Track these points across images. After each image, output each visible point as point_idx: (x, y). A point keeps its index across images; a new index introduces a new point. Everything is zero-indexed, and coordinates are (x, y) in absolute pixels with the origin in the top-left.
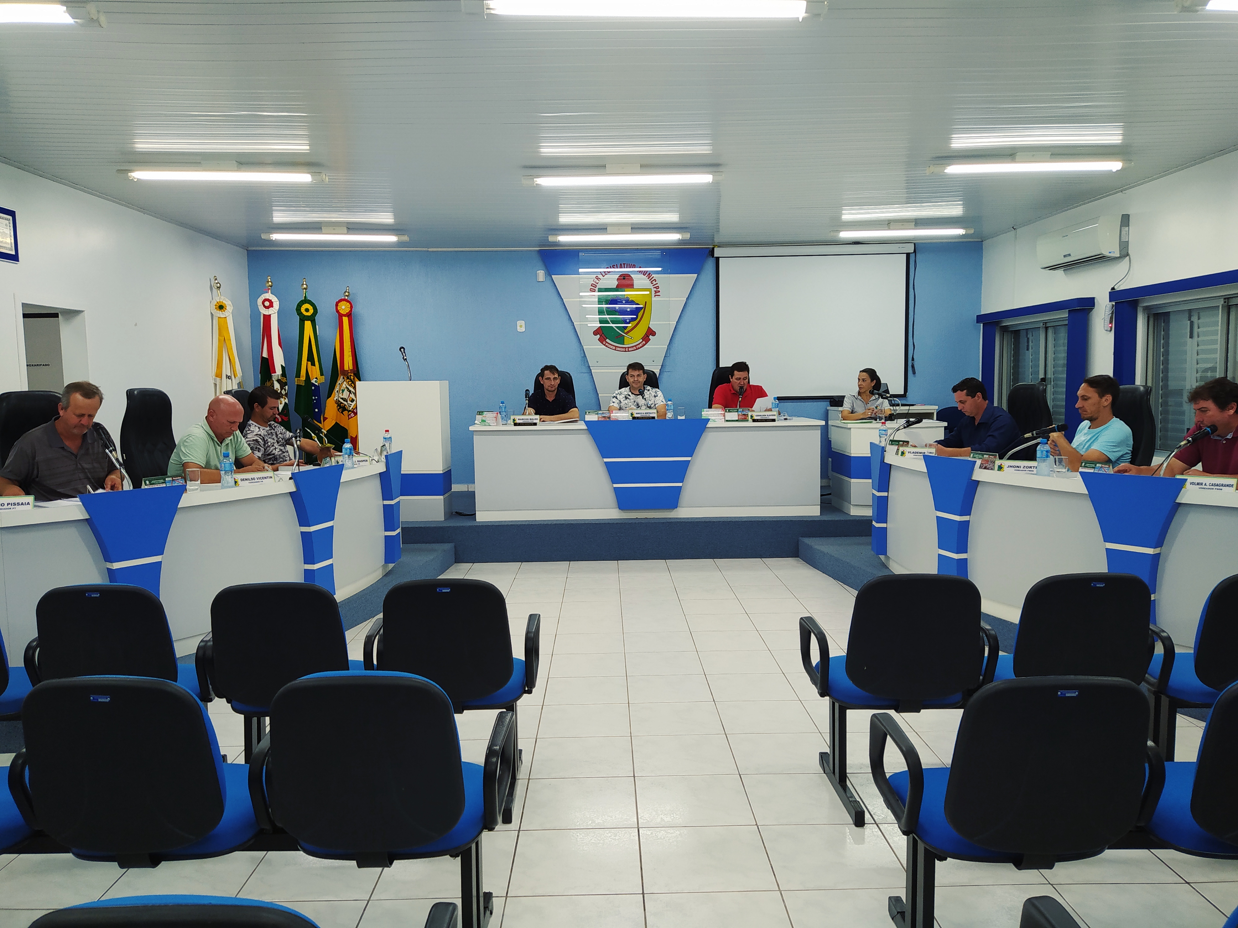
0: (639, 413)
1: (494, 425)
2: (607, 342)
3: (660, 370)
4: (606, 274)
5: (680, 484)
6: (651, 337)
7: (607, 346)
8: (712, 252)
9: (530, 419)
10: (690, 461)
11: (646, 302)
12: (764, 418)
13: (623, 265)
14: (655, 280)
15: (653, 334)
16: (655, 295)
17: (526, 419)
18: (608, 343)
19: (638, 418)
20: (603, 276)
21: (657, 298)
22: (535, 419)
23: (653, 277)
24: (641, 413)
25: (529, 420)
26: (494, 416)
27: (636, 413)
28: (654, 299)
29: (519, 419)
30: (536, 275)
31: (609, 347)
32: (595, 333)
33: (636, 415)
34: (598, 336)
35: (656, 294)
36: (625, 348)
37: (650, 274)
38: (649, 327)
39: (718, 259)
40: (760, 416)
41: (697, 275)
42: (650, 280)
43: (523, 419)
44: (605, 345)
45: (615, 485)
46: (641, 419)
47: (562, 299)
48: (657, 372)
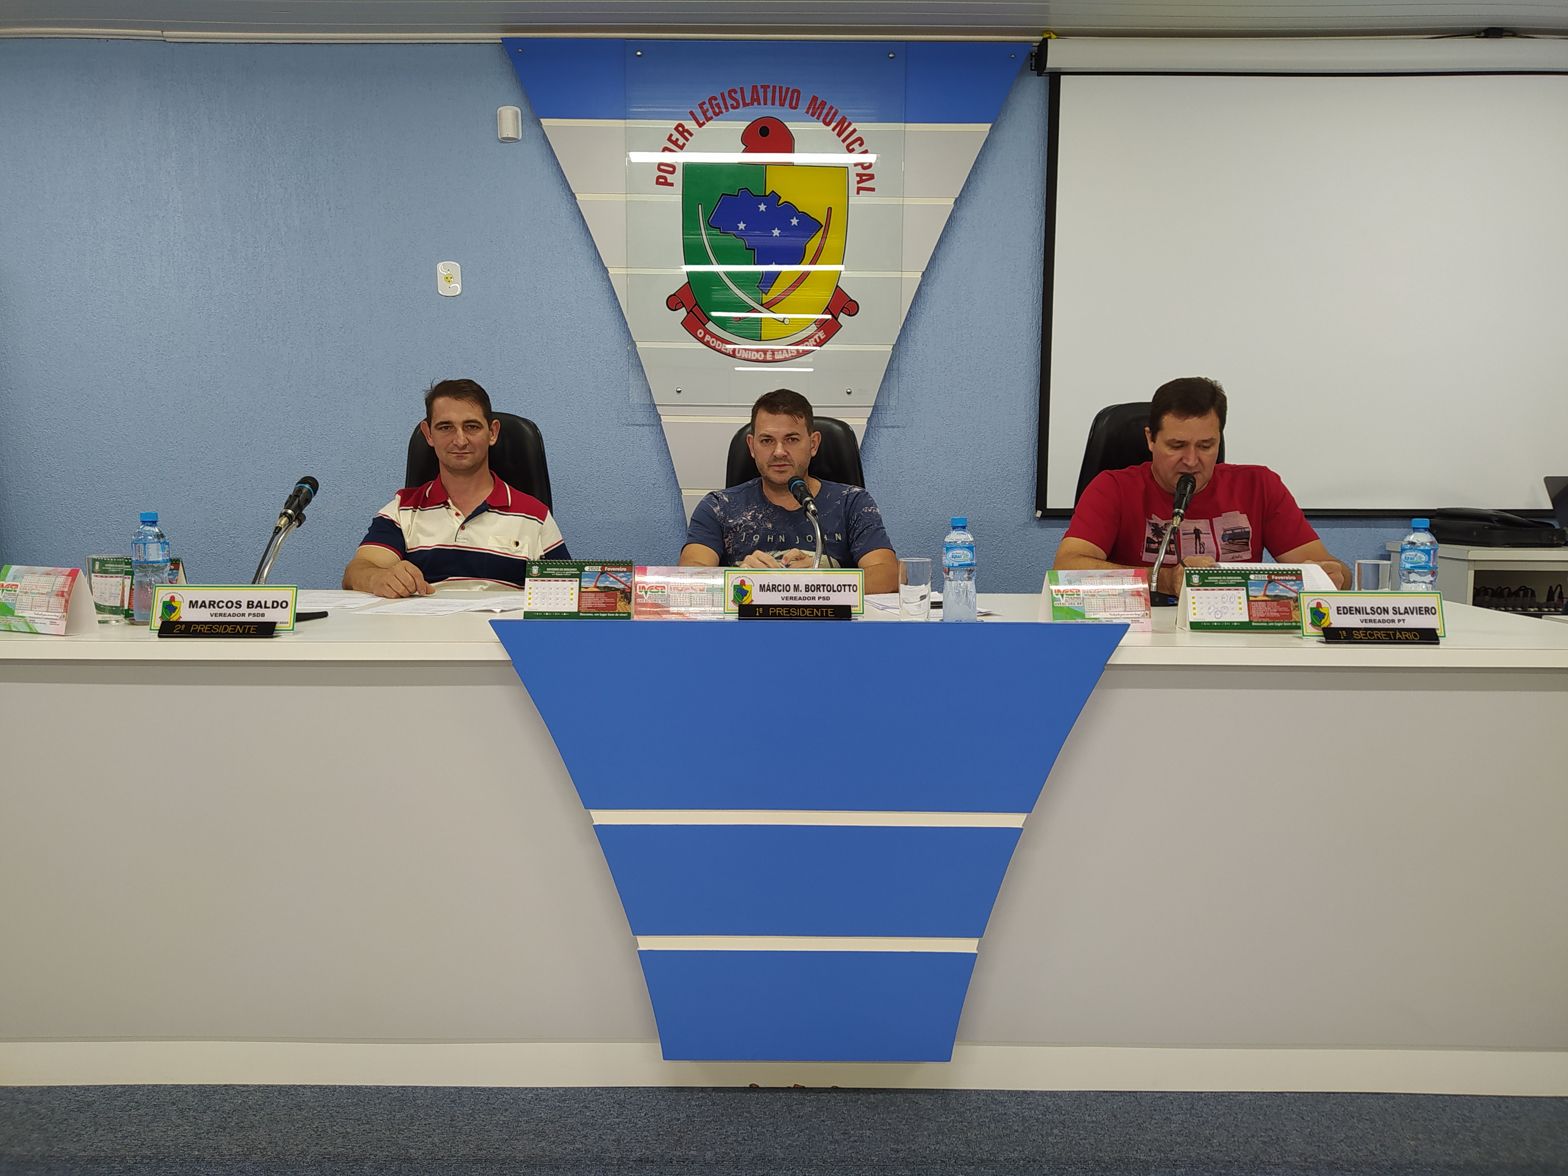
0: (774, 588)
1: (52, 629)
2: (707, 332)
3: (870, 420)
4: (708, 119)
5: (966, 945)
6: (843, 318)
7: (707, 344)
8: (1040, 54)
9: (250, 604)
10: (1019, 831)
11: (830, 209)
12: (1379, 622)
13: (761, 91)
14: (859, 139)
15: (852, 308)
16: (859, 189)
17: (230, 604)
18: (713, 335)
19: (767, 612)
20: (700, 125)
21: (865, 199)
22: (276, 605)
23: (854, 131)
24: (786, 588)
25: (244, 609)
26: (57, 588)
27: (762, 588)
28: (855, 200)
29: (193, 604)
30: (495, 120)
31: (714, 348)
32: (673, 303)
33: (758, 598)
34: (682, 313)
35: (862, 185)
36: (765, 352)
37: (844, 120)
38: (837, 286)
39: (1055, 78)
40: (1358, 611)
41: (989, 125)
42: (844, 141)
43: (212, 604)
44: (701, 340)
45: (649, 943)
46: (779, 617)
47: (574, 194)
48: (858, 424)
